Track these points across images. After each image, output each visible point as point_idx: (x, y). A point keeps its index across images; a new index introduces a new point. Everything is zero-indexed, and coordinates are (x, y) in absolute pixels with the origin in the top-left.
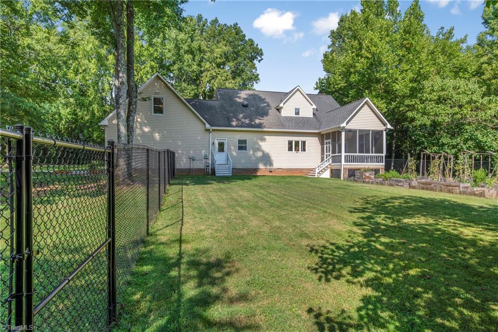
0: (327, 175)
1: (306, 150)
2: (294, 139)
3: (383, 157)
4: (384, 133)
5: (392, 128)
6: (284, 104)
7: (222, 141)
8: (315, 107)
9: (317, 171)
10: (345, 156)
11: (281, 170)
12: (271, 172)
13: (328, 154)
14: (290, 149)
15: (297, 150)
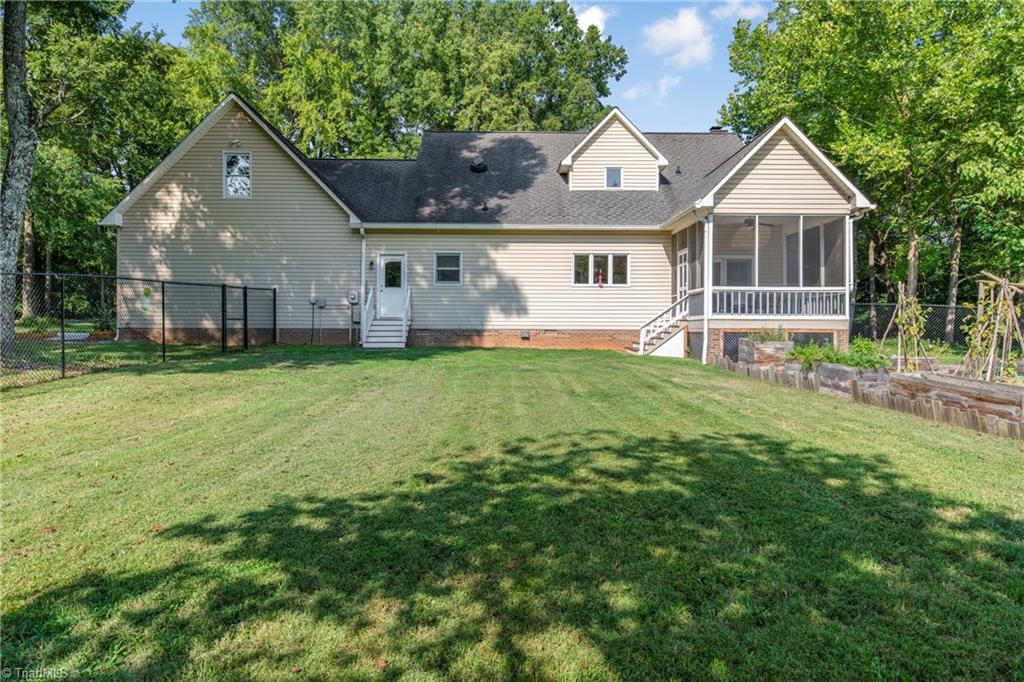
0: (675, 348)
1: (629, 280)
2: (592, 249)
3: (843, 296)
4: (849, 224)
5: (873, 207)
6: (575, 158)
7: (395, 259)
8: (663, 161)
9: (643, 338)
10: (714, 295)
11: (555, 335)
12: (527, 338)
13: (683, 288)
14: (580, 276)
15: (601, 277)
